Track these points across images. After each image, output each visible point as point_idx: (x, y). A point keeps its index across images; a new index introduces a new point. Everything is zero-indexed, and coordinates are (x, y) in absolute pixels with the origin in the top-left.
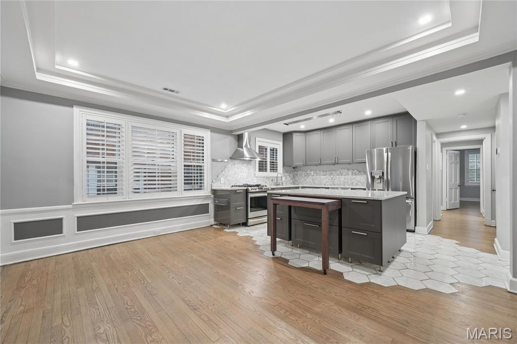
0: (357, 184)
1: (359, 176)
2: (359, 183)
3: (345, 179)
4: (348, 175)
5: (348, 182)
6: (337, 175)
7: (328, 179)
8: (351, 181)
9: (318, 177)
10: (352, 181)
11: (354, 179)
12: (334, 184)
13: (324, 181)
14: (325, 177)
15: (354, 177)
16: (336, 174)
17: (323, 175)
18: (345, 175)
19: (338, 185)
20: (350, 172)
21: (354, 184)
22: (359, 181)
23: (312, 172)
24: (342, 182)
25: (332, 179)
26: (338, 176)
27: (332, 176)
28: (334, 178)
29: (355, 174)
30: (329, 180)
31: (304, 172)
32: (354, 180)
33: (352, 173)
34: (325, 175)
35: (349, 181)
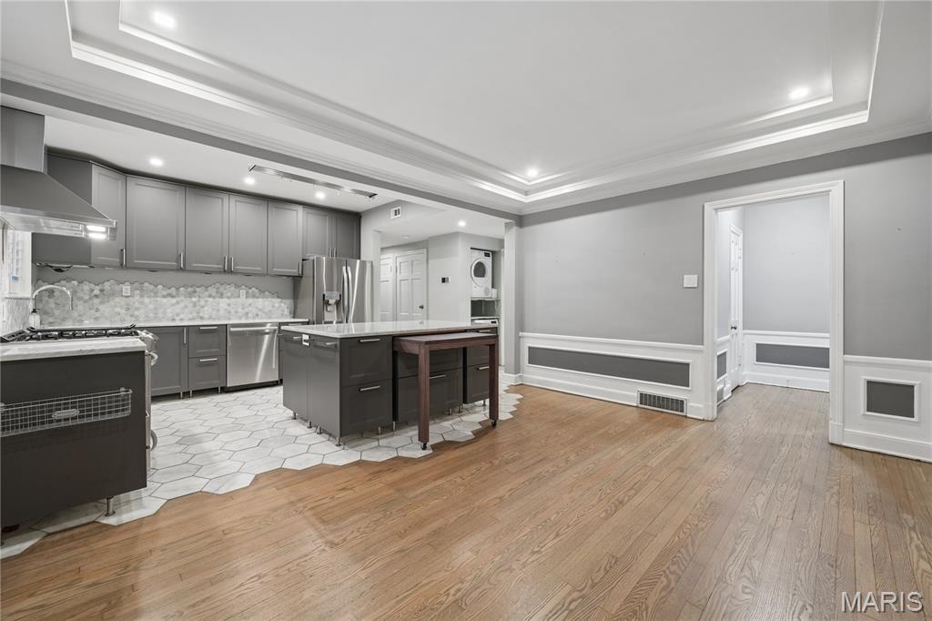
0: (257, 315)
1: (260, 300)
2: (260, 313)
3: (229, 305)
4: (239, 296)
5: (236, 312)
6: (210, 296)
7: (182, 305)
8: (243, 309)
9: (146, 300)
10: (246, 310)
11: (250, 305)
12: (202, 318)
13: (169, 310)
14: (174, 301)
15: (250, 301)
16: (207, 293)
17: (164, 297)
18: (228, 298)
19: (210, 318)
20: (243, 292)
21: (250, 315)
22: (260, 310)
23: (126, 289)
24: (222, 312)
25: (195, 305)
26: (211, 299)
27: (194, 299)
28: (202, 303)
29: (254, 296)
30: (186, 307)
31: (86, 287)
32: (250, 308)
33: (247, 293)
34: (173, 297)
35: (240, 310)
